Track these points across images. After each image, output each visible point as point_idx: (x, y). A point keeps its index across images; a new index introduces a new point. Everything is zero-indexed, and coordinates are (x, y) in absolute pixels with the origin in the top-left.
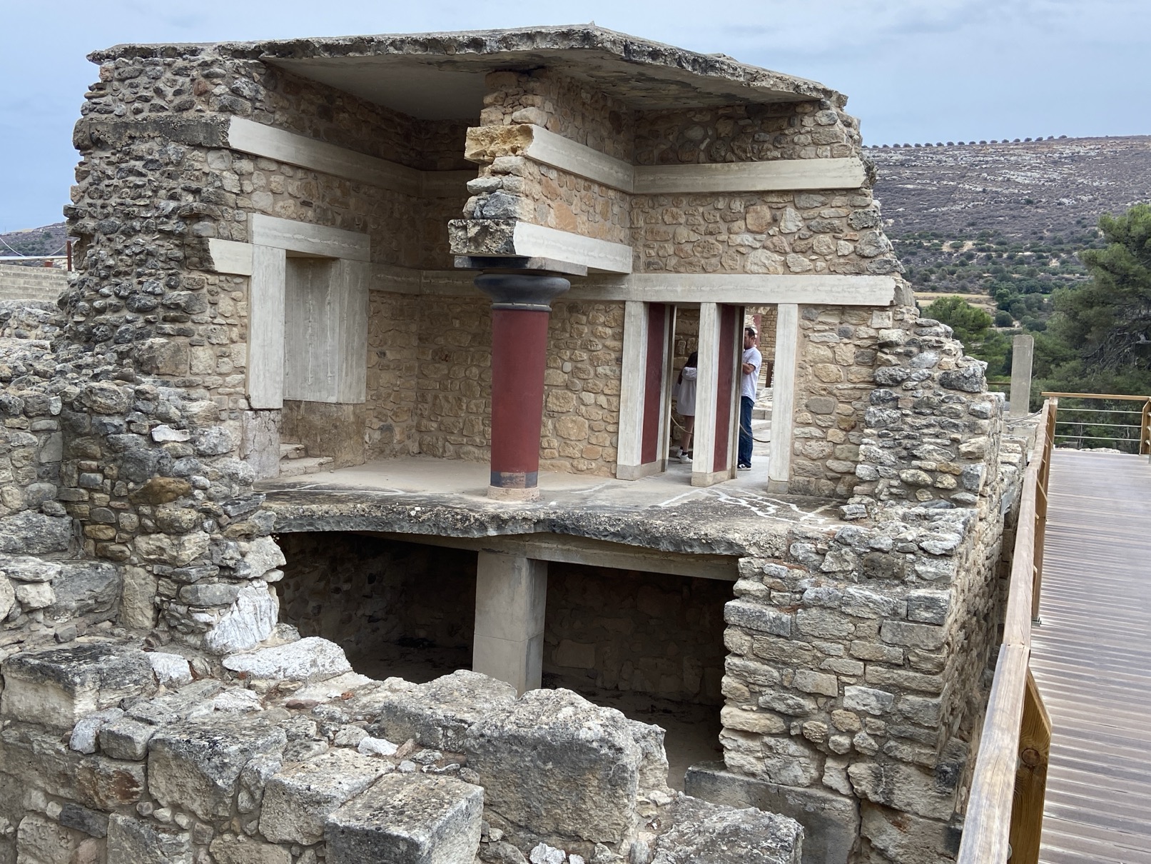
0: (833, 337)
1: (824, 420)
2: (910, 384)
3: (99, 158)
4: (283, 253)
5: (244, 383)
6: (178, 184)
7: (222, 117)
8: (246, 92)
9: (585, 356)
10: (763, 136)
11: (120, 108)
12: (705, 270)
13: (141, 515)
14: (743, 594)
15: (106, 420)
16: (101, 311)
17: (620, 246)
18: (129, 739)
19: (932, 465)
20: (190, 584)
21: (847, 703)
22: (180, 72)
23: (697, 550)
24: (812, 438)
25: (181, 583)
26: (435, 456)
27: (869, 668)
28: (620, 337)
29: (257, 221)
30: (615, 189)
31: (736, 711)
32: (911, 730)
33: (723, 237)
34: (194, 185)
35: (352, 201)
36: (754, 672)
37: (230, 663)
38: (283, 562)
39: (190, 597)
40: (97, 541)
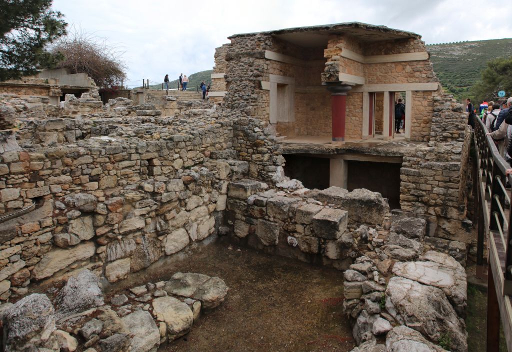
0: (422, 99)
1: (419, 121)
2: (444, 111)
3: (232, 63)
4: (276, 84)
5: (268, 117)
6: (253, 68)
7: (263, 51)
8: (268, 44)
9: (352, 107)
10: (400, 47)
11: (237, 50)
12: (385, 83)
13: (253, 149)
14: (405, 166)
15: (244, 127)
16: (235, 101)
17: (361, 78)
18: (262, 201)
19: (451, 132)
20: (267, 166)
21: (434, 192)
22: (252, 40)
23: (391, 155)
24: (416, 126)
25: (264, 166)
26: (311, 135)
27: (440, 183)
28: (362, 102)
29: (271, 76)
30: (360, 63)
31: (404, 196)
32: (451, 198)
33: (390, 74)
34: (257, 68)
35: (291, 70)
36: (409, 185)
37: (278, 185)
38: (285, 161)
39: (267, 169)
40: (243, 156)
